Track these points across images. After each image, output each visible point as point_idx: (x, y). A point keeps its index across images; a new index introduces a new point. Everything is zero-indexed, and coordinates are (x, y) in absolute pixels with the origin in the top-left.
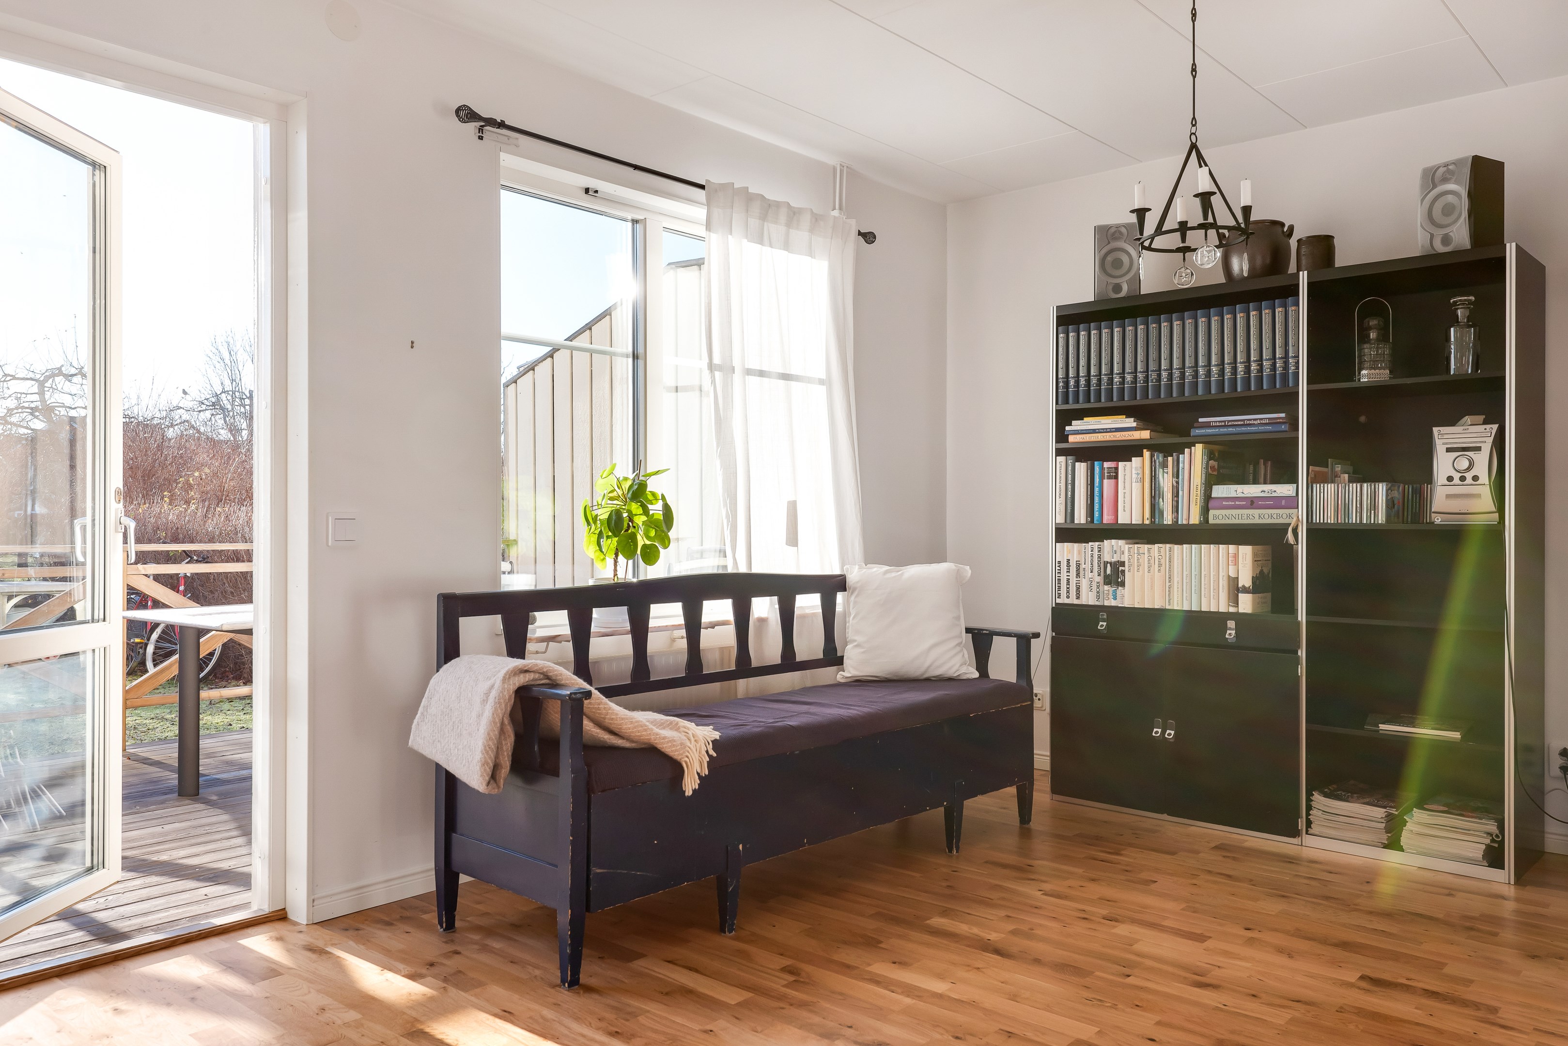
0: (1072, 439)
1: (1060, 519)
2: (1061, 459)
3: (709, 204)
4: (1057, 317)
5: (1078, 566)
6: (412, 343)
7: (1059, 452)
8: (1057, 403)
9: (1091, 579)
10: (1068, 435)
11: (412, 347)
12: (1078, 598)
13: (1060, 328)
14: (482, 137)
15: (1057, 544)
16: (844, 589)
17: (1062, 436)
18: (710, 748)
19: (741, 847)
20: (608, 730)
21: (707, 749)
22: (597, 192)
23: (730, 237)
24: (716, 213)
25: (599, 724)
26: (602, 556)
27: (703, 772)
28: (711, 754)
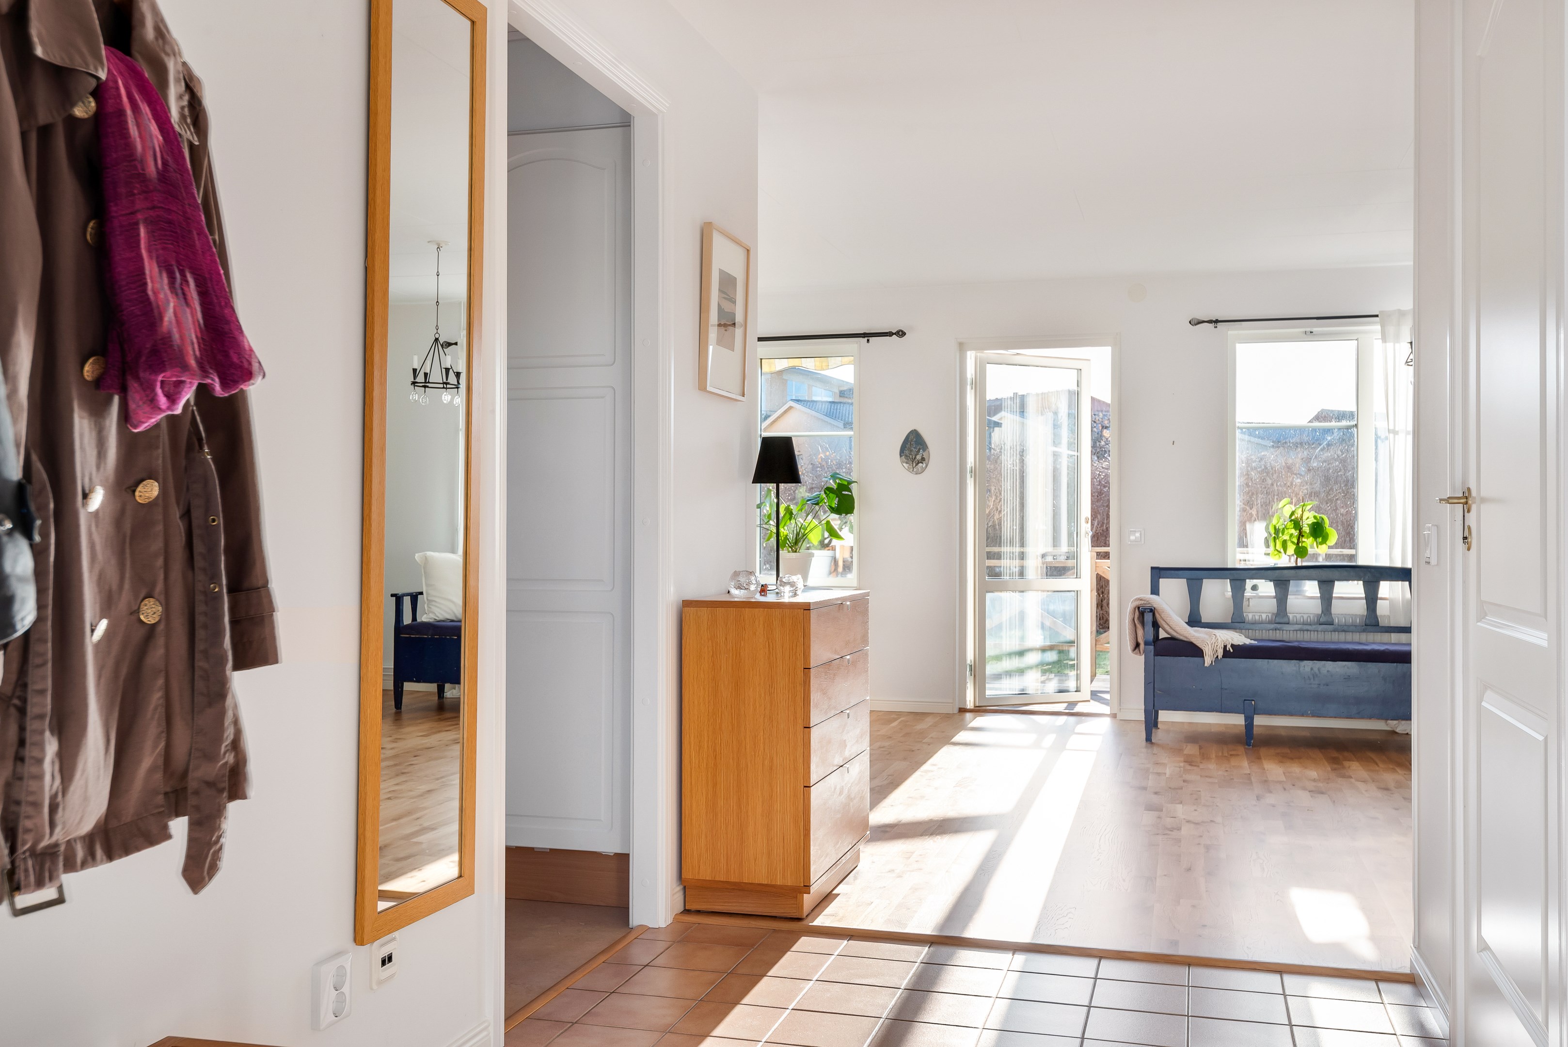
3: (1383, 326)
11: (1173, 444)
14: (1216, 328)
18: (1229, 647)
19: (1253, 702)
20: (1173, 630)
21: (1225, 647)
22: (1312, 332)
23: (1397, 345)
24: (1391, 330)
25: (1170, 626)
26: (1276, 552)
27: (1217, 657)
28: (1228, 649)
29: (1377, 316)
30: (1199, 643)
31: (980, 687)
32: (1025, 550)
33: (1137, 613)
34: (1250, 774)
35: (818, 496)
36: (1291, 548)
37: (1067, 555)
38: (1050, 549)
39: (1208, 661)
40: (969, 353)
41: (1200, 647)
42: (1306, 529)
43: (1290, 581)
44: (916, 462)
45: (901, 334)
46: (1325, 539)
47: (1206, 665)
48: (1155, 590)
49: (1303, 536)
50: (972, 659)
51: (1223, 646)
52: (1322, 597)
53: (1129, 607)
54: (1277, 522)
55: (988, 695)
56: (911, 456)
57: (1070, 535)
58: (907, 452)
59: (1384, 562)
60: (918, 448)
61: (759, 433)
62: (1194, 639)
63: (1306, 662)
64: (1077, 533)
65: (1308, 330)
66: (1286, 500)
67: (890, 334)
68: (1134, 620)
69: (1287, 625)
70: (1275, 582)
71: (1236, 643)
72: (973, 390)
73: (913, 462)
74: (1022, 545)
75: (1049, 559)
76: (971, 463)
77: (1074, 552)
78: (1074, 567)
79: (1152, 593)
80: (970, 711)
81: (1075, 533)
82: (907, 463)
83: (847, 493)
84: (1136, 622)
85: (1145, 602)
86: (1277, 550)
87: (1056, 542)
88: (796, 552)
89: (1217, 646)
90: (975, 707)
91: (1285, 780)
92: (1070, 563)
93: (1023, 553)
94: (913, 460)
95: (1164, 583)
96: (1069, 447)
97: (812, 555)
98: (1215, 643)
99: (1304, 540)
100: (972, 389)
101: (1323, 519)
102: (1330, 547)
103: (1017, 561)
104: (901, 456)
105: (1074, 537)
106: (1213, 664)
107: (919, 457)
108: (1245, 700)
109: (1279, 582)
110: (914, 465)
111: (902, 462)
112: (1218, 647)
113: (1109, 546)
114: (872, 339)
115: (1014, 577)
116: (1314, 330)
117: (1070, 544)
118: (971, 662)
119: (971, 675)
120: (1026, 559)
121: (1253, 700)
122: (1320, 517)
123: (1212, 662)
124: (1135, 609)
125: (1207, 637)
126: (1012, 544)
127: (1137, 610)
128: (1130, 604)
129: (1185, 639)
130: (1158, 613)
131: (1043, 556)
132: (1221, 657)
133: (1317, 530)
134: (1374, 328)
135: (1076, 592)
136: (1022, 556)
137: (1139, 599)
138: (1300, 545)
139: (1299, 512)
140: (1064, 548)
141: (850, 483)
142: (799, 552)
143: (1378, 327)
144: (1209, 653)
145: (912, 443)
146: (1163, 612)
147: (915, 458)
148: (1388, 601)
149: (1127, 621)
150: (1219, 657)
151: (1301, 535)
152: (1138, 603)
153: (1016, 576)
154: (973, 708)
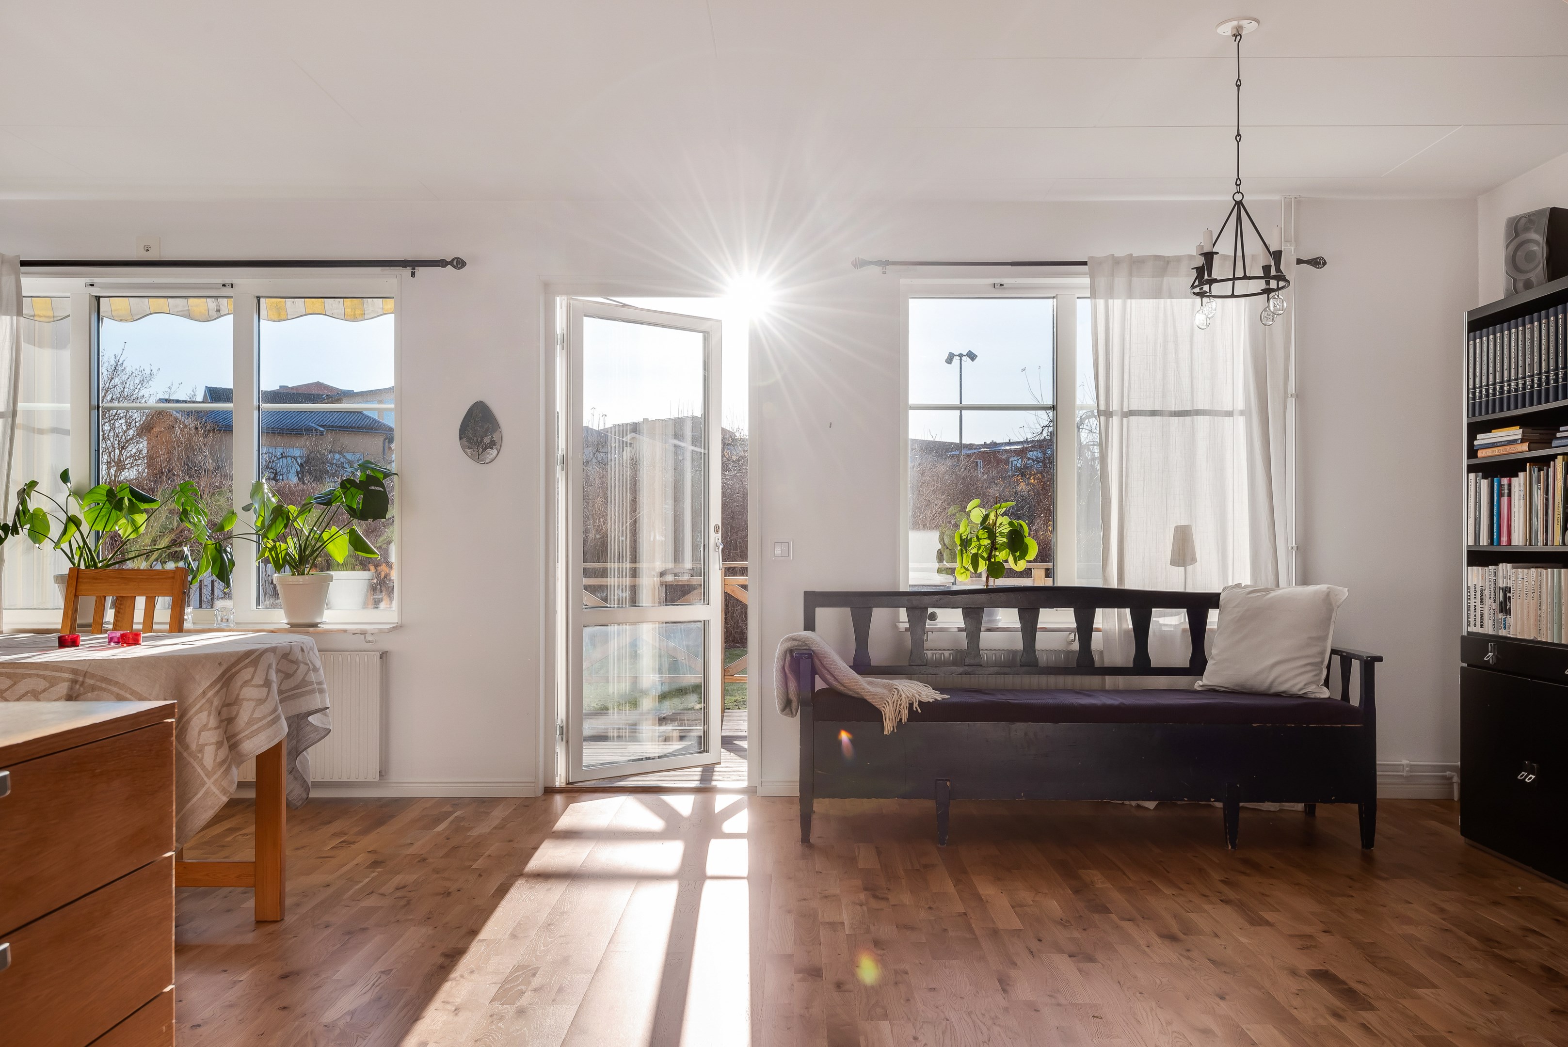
0: (1480, 454)
1: (1471, 542)
2: (1472, 476)
3: (1092, 277)
4: (1468, 322)
5: (1482, 591)
6: (831, 424)
7: (1471, 469)
8: (1468, 417)
9: (1490, 606)
10: (1477, 450)
11: (830, 427)
12: (1482, 626)
13: (1472, 334)
14: (886, 272)
15: (1468, 567)
16: (1216, 605)
17: (1472, 452)
18: (916, 705)
19: (948, 783)
20: (839, 682)
21: (911, 705)
22: (1003, 285)
23: (1110, 301)
24: (1102, 282)
25: (835, 678)
26: (963, 570)
27: (901, 720)
28: (915, 709)
29: (1085, 263)
30: (875, 702)
31: (576, 758)
32: (638, 565)
33: (788, 658)
34: (965, 914)
35: (332, 492)
36: (983, 567)
37: (691, 572)
38: (670, 565)
39: (889, 727)
40: (558, 299)
41: (878, 707)
42: (1001, 540)
43: (983, 608)
44: (483, 446)
45: (458, 263)
46: (1024, 551)
47: (886, 732)
48: (810, 625)
49: (996, 549)
50: (564, 717)
51: (908, 705)
52: (1024, 629)
53: (778, 650)
54: (964, 529)
55: (586, 766)
56: (475, 439)
57: (695, 547)
58: (470, 433)
59: (1096, 582)
60: (486, 427)
61: (255, 403)
62: (870, 695)
63: (1019, 725)
64: (704, 545)
65: (998, 281)
66: (976, 502)
67: (442, 263)
68: (783, 668)
69: (980, 668)
70: (965, 610)
71: (925, 699)
72: (565, 351)
73: (478, 446)
74: (634, 558)
75: (669, 578)
76: (562, 451)
77: (701, 568)
78: (701, 585)
79: (806, 628)
80: (561, 791)
81: (702, 545)
82: (469, 448)
83: (377, 488)
84: (787, 671)
85: (800, 643)
86: (964, 567)
87: (677, 556)
88: (303, 574)
89: (900, 705)
90: (567, 784)
91: (1022, 928)
92: (696, 581)
93: (635, 569)
94: (478, 444)
95: (822, 614)
96: (694, 442)
97: (331, 579)
98: (897, 701)
99: (997, 553)
100: (563, 349)
101: (1021, 526)
102: (1029, 562)
103: (628, 578)
104: (461, 438)
105: (700, 550)
106: (895, 731)
107: (487, 440)
108: (937, 780)
109: (969, 610)
110: (481, 450)
111: (463, 447)
112: (902, 707)
113: (746, 560)
114: (420, 271)
115: (624, 605)
116: (1004, 281)
117: (695, 558)
118: (562, 721)
119: (562, 740)
120: (639, 577)
121: (948, 780)
122: (1018, 523)
123: (893, 727)
124: (785, 653)
125: (886, 692)
126: (620, 558)
127: (788, 655)
128: (779, 645)
129: (856, 696)
130: (818, 658)
131: (662, 574)
132: (906, 720)
133: (1016, 542)
134: (1081, 281)
135: (703, 622)
136: (634, 573)
137: (791, 638)
138: (993, 560)
139: (992, 516)
140: (688, 564)
141: (387, 475)
142: (308, 574)
143: (1087, 281)
144: (891, 717)
145: (477, 420)
146: (825, 657)
147: (481, 441)
148: (1101, 633)
149: (774, 670)
150: (903, 721)
151: (993, 547)
152: (789, 644)
153: (626, 604)
154: (563, 785)
